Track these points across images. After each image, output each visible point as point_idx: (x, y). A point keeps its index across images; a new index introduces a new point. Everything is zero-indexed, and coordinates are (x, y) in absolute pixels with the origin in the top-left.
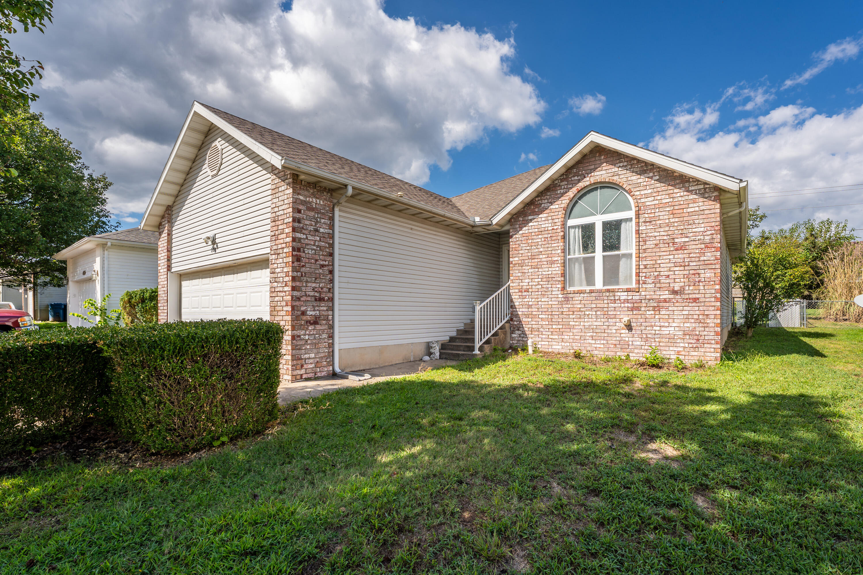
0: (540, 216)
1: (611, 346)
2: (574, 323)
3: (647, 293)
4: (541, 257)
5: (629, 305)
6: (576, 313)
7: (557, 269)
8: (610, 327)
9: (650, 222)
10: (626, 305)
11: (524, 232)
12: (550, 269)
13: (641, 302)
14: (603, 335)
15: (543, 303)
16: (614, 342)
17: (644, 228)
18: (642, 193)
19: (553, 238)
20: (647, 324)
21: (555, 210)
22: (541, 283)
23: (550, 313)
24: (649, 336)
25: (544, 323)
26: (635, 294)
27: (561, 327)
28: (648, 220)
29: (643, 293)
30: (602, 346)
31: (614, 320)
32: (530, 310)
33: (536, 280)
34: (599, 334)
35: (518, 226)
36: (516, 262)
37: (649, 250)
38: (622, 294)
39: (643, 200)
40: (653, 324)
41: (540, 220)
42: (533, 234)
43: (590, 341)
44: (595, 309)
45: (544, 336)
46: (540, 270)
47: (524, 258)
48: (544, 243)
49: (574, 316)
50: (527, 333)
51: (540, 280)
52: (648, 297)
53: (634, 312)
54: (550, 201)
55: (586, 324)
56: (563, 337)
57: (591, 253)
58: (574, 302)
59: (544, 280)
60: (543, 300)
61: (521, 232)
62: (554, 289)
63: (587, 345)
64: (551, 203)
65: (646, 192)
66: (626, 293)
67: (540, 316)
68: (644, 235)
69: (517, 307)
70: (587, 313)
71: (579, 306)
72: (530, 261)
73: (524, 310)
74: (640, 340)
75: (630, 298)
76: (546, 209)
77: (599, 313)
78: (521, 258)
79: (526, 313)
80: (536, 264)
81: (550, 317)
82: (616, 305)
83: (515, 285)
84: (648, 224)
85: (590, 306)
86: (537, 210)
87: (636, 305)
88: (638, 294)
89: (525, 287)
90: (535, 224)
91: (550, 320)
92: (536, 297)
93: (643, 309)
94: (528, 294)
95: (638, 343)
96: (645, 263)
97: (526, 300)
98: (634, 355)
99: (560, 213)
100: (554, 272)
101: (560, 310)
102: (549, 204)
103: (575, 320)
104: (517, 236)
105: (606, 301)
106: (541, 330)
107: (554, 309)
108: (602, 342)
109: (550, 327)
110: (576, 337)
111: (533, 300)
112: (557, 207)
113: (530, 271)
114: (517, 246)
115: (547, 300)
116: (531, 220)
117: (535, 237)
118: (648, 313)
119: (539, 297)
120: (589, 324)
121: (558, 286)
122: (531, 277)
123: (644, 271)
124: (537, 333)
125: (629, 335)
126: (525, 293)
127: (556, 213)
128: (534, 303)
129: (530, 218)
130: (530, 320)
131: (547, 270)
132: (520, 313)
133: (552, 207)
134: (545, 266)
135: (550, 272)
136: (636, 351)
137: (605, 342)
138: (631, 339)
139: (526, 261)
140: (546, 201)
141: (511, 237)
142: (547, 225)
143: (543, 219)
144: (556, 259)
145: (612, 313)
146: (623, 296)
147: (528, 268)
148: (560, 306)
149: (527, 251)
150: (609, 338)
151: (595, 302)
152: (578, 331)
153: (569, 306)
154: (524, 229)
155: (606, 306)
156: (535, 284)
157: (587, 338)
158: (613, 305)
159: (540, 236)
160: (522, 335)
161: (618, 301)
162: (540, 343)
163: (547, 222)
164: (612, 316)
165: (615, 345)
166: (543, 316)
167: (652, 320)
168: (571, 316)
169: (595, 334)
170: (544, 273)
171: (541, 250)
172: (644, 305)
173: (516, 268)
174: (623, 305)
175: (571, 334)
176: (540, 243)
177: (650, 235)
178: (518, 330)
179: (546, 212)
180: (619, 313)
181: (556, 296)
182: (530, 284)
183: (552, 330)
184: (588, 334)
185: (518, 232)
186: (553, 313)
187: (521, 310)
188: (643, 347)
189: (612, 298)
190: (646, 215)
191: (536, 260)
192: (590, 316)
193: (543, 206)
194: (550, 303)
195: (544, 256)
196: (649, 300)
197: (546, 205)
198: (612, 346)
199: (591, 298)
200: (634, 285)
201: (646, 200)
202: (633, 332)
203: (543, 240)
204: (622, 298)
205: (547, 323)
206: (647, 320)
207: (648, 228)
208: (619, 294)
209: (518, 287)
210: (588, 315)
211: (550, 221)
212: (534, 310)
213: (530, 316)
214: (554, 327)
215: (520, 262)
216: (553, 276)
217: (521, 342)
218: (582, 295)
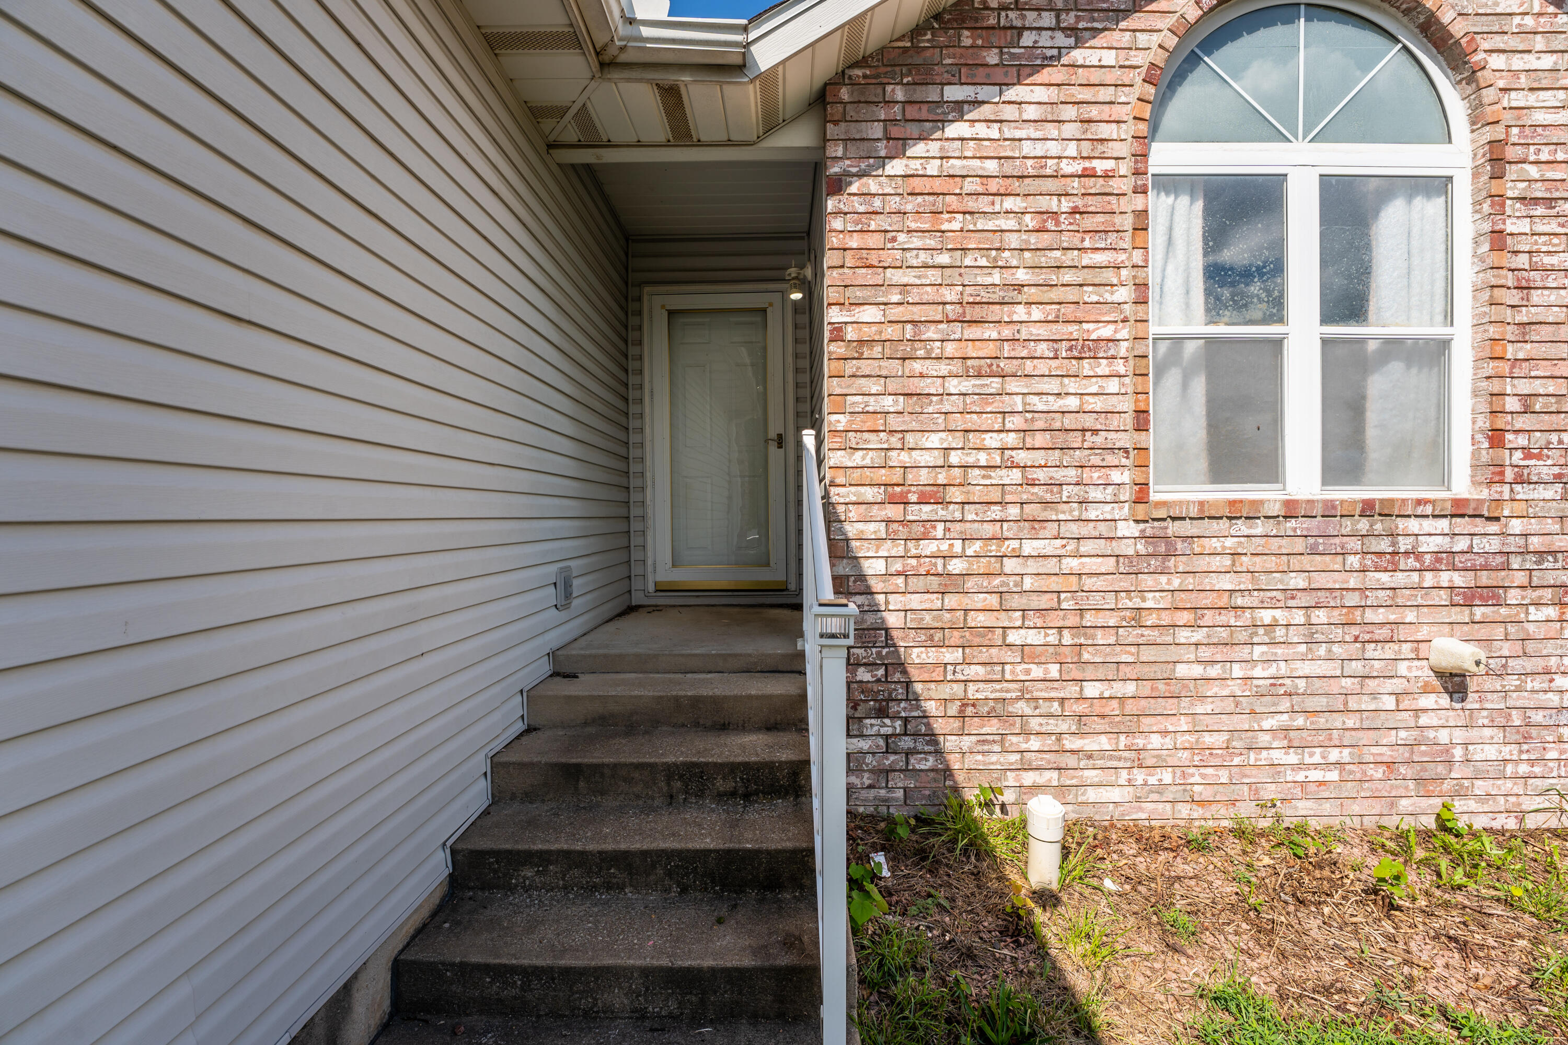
0: (1012, 93)
1: (1371, 771)
2: (1197, 671)
3: (1534, 525)
4: (1020, 313)
5: (1458, 579)
6: (1209, 617)
7: (1113, 386)
8: (1371, 684)
9: (1549, 202)
10: (1445, 578)
11: (915, 165)
12: (1072, 385)
13: (1507, 567)
14: (1337, 721)
15: (1033, 566)
16: (1387, 754)
17: (1524, 226)
18: (1518, 62)
19: (1090, 222)
20: (1529, 665)
21: (1095, 76)
22: (1021, 457)
23: (1073, 620)
24: (1538, 717)
25: (1037, 672)
26: (1480, 526)
27: (1130, 688)
28: (1539, 191)
29: (1516, 526)
30: (1334, 775)
31: (1389, 651)
32: (951, 601)
33: (992, 440)
34: (1321, 721)
35: (876, 131)
36: (868, 332)
37: (1545, 332)
38: (1428, 525)
39: (1517, 99)
40: (1553, 661)
41: (1009, 112)
42: (971, 185)
43: (1277, 756)
44: (1304, 600)
45: (1035, 744)
46: (1013, 385)
47: (917, 313)
48: (1033, 240)
49: (1199, 636)
50: (939, 726)
51: (1011, 439)
52: (1535, 543)
53: (1479, 612)
54: (1069, 19)
55: (1258, 672)
56: (1140, 742)
57: (1265, 321)
58: (1202, 563)
59: (1040, 440)
60: (1029, 547)
61: (896, 167)
62: (1095, 494)
63: (1263, 776)
64: (1078, 36)
65: (1531, 62)
66: (1443, 525)
67: (1014, 637)
68: (1522, 261)
69: (876, 585)
70: (1266, 616)
71: (1226, 582)
72: (957, 330)
73: (915, 601)
74: (1499, 735)
75: (1462, 544)
76: (1049, 61)
77: (1320, 616)
78: (896, 313)
79: (928, 619)
80: (989, 349)
81: (1067, 639)
82: (1400, 578)
83: (858, 458)
84: (1540, 210)
85: (1277, 580)
86: (992, 58)
87: (1485, 578)
88: (1493, 528)
89: (924, 476)
90: (981, 130)
91: (1068, 655)
92: (989, 530)
93: (1513, 597)
94: (941, 513)
95: (1491, 752)
96: (1524, 387)
97: (929, 547)
98: (1472, 805)
99: (1128, 95)
100: (1097, 404)
101: (1126, 603)
102: (1061, 39)
103: (1205, 653)
104: (872, 185)
105: (1353, 561)
106: (1022, 707)
107: (1096, 600)
108: (1334, 755)
109: (1072, 690)
110: (1208, 739)
111: (974, 548)
112: (1109, 58)
113: (953, 385)
114: (874, 241)
115: (1051, 547)
116: (959, 109)
117: (983, 204)
118: (1535, 614)
119: (1008, 530)
120: (1272, 670)
121: (1116, 476)
122: (958, 422)
123: (1521, 422)
124: (992, 727)
125: (1453, 718)
126: (926, 511)
127: (1105, 94)
128: (980, 566)
129: (954, 93)
130: (951, 656)
131: (1053, 386)
132: (893, 620)
133: (1078, 55)
134: (1042, 367)
135: (1072, 403)
136: (1481, 787)
137: (1346, 755)
138: (1459, 736)
139: (931, 333)
140: (1048, 19)
141: (838, 186)
142: (1053, 148)
143: (1031, 112)
144: (1106, 332)
145: (1380, 616)
146: (1432, 535)
147: (943, 368)
148: (1125, 583)
149: (933, 276)
150: (1365, 737)
151: (1306, 562)
152: (1218, 706)
153: (1176, 583)
154: (919, 149)
155: (1353, 581)
156: (983, 458)
157: (1264, 739)
158: (1385, 577)
159: (1010, 203)
160: (906, 743)
161: (1411, 562)
162: (1011, 779)
163: (1052, 130)
164: (1384, 633)
165: (1390, 765)
166: (1033, 637)
167: (1549, 649)
168: (1183, 635)
169: (1300, 721)
170: (1038, 403)
171: (1022, 276)
172: (1520, 578)
173: (866, 367)
174: (1429, 579)
175: (1184, 724)
176: (1014, 240)
177: (1548, 260)
178: (882, 713)
179: (1046, 75)
180: (1410, 616)
181: (1103, 528)
182: (955, 458)
183: (1080, 708)
184: (1267, 724)
185: (882, 161)
186: (1089, 619)
187: (896, 601)
188: (1509, 769)
189: (1384, 545)
190: (1533, 171)
191: (991, 332)
192: (1280, 633)
193: (1028, 39)
194: (1072, 564)
195: (1037, 313)
196: (1541, 554)
197: (1044, 39)
198: (1379, 773)
199: (1286, 545)
201: (1531, 99)
202: (1472, 702)
203: (1030, 221)
204: (1429, 545)
205: (1054, 671)
206: (1531, 646)
207: (1540, 228)
208: (1413, 525)
209: (882, 475)
210: (1273, 625)
211: (1070, 130)
212: (979, 600)
213: (955, 637)
214: (1091, 690)
215: (891, 332)
216: (1088, 421)
217: (898, 781)
218: (1242, 527)
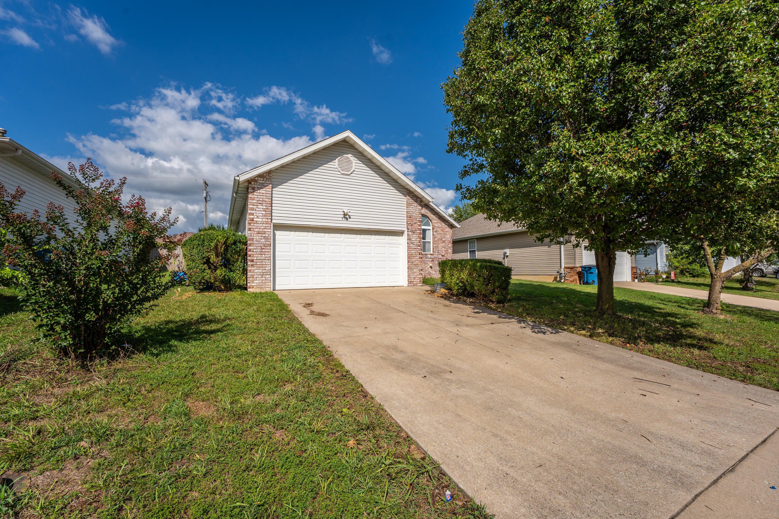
146: (429, 256)
177: (436, 237)
200: (432, 253)
